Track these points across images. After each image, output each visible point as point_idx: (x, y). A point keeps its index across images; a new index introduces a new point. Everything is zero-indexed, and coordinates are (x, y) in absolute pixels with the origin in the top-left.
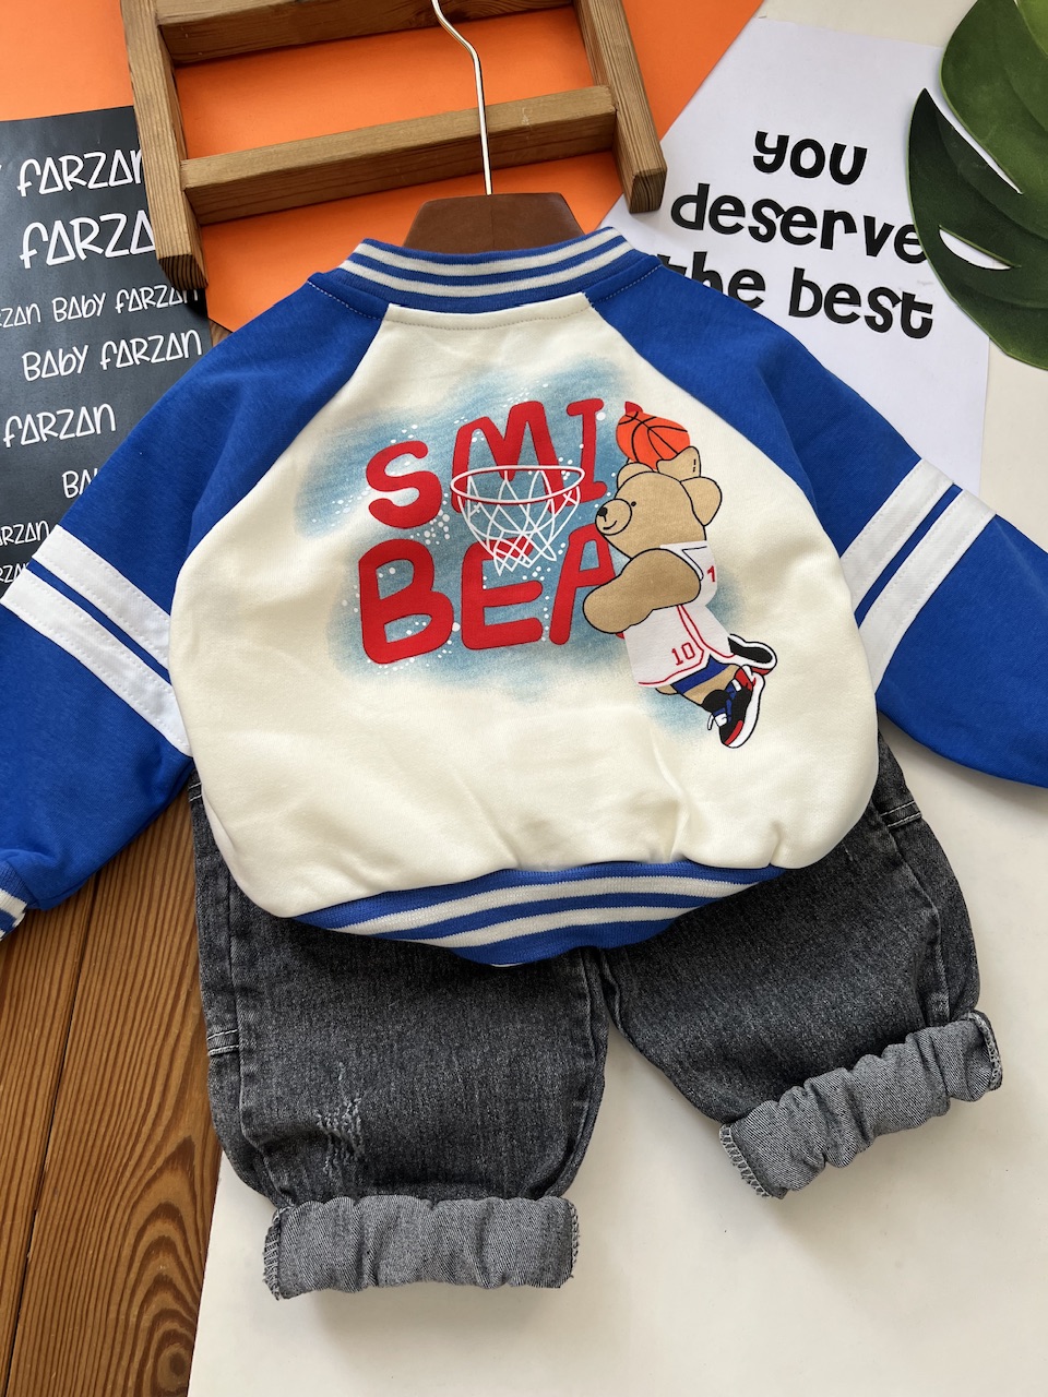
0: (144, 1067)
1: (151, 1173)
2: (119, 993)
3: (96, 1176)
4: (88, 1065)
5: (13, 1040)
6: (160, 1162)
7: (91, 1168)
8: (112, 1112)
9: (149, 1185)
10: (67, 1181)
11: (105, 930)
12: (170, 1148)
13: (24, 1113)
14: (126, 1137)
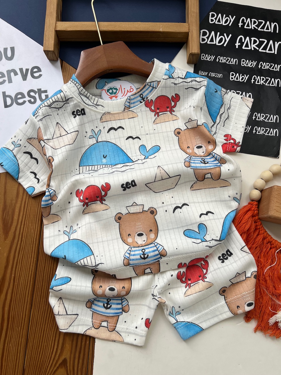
0: (52, 337)
1: (55, 368)
2: (43, 315)
3: (39, 370)
4: (35, 337)
5: (13, 330)
6: (57, 365)
7: (38, 368)
8: (43, 351)
9: (55, 372)
10: (31, 372)
11: (38, 297)
12: (60, 361)
13: (17, 352)
14: (47, 358)
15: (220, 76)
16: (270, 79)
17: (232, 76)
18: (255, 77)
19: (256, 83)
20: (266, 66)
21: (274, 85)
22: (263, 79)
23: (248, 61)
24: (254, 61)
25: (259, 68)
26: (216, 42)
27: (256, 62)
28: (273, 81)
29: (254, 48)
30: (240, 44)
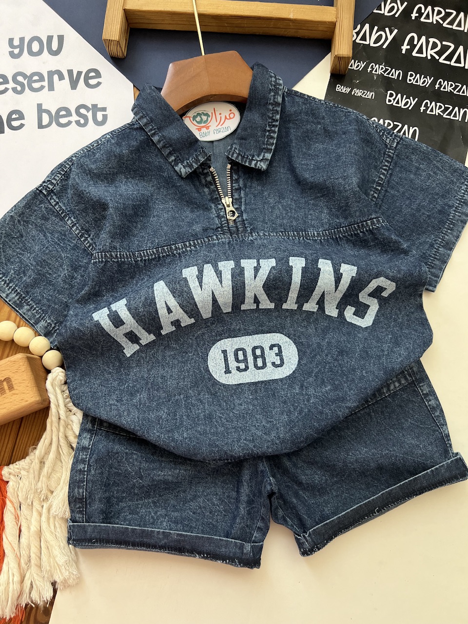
15: (370, 95)
16: (451, 108)
17: (389, 97)
18: (427, 102)
19: (428, 112)
20: (447, 86)
21: (457, 119)
22: (440, 107)
23: (418, 75)
24: (428, 77)
25: (436, 88)
26: (371, 42)
27: (433, 78)
28: (456, 112)
29: (431, 55)
30: (409, 47)
